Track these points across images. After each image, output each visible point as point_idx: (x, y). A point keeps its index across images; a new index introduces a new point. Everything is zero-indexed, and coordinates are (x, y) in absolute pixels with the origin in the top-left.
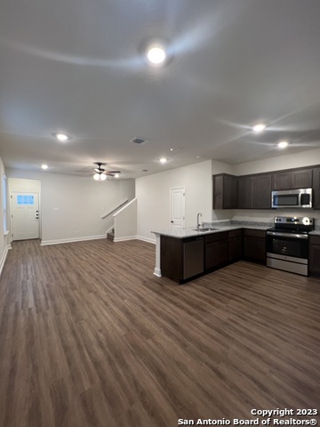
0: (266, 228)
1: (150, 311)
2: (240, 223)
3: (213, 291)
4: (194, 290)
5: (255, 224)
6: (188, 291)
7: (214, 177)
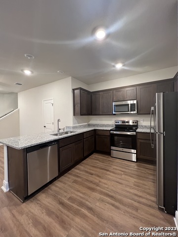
0: (109, 129)
2: (94, 125)
5: (103, 125)
7: (74, 90)
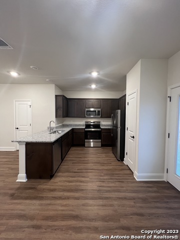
1: (44, 223)
3: (75, 172)
4: (64, 179)
6: (60, 181)
7: (56, 96)
